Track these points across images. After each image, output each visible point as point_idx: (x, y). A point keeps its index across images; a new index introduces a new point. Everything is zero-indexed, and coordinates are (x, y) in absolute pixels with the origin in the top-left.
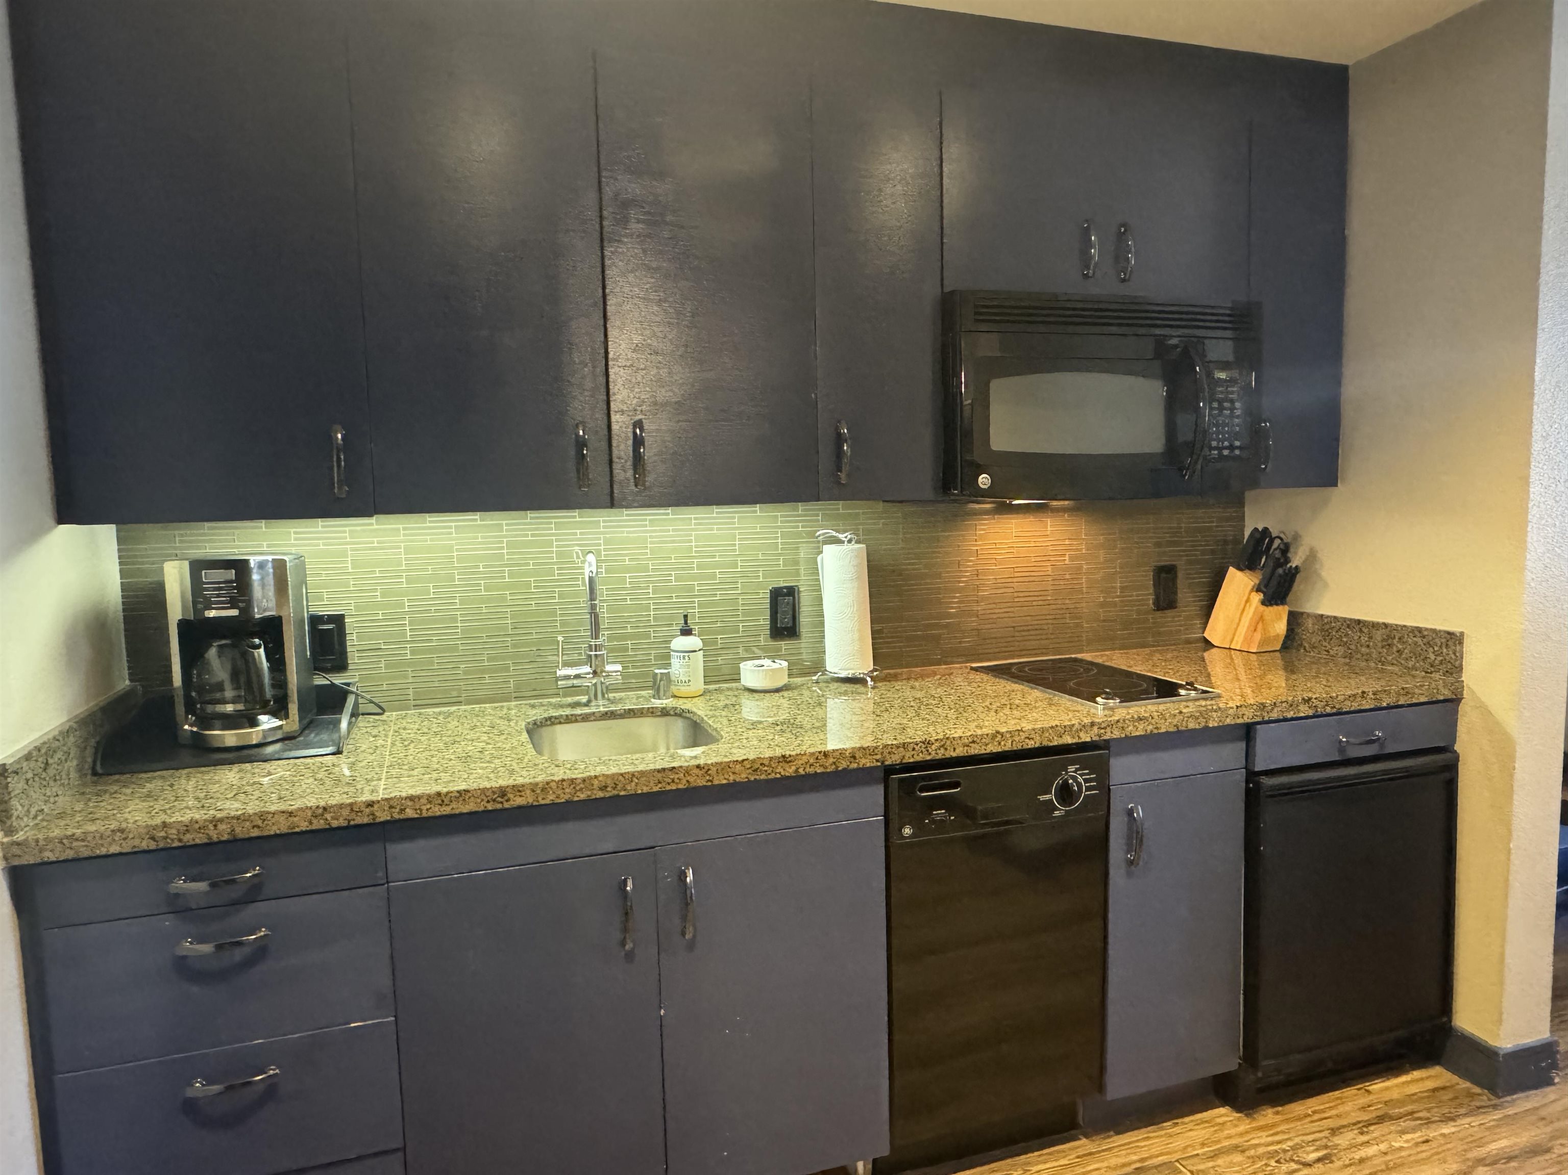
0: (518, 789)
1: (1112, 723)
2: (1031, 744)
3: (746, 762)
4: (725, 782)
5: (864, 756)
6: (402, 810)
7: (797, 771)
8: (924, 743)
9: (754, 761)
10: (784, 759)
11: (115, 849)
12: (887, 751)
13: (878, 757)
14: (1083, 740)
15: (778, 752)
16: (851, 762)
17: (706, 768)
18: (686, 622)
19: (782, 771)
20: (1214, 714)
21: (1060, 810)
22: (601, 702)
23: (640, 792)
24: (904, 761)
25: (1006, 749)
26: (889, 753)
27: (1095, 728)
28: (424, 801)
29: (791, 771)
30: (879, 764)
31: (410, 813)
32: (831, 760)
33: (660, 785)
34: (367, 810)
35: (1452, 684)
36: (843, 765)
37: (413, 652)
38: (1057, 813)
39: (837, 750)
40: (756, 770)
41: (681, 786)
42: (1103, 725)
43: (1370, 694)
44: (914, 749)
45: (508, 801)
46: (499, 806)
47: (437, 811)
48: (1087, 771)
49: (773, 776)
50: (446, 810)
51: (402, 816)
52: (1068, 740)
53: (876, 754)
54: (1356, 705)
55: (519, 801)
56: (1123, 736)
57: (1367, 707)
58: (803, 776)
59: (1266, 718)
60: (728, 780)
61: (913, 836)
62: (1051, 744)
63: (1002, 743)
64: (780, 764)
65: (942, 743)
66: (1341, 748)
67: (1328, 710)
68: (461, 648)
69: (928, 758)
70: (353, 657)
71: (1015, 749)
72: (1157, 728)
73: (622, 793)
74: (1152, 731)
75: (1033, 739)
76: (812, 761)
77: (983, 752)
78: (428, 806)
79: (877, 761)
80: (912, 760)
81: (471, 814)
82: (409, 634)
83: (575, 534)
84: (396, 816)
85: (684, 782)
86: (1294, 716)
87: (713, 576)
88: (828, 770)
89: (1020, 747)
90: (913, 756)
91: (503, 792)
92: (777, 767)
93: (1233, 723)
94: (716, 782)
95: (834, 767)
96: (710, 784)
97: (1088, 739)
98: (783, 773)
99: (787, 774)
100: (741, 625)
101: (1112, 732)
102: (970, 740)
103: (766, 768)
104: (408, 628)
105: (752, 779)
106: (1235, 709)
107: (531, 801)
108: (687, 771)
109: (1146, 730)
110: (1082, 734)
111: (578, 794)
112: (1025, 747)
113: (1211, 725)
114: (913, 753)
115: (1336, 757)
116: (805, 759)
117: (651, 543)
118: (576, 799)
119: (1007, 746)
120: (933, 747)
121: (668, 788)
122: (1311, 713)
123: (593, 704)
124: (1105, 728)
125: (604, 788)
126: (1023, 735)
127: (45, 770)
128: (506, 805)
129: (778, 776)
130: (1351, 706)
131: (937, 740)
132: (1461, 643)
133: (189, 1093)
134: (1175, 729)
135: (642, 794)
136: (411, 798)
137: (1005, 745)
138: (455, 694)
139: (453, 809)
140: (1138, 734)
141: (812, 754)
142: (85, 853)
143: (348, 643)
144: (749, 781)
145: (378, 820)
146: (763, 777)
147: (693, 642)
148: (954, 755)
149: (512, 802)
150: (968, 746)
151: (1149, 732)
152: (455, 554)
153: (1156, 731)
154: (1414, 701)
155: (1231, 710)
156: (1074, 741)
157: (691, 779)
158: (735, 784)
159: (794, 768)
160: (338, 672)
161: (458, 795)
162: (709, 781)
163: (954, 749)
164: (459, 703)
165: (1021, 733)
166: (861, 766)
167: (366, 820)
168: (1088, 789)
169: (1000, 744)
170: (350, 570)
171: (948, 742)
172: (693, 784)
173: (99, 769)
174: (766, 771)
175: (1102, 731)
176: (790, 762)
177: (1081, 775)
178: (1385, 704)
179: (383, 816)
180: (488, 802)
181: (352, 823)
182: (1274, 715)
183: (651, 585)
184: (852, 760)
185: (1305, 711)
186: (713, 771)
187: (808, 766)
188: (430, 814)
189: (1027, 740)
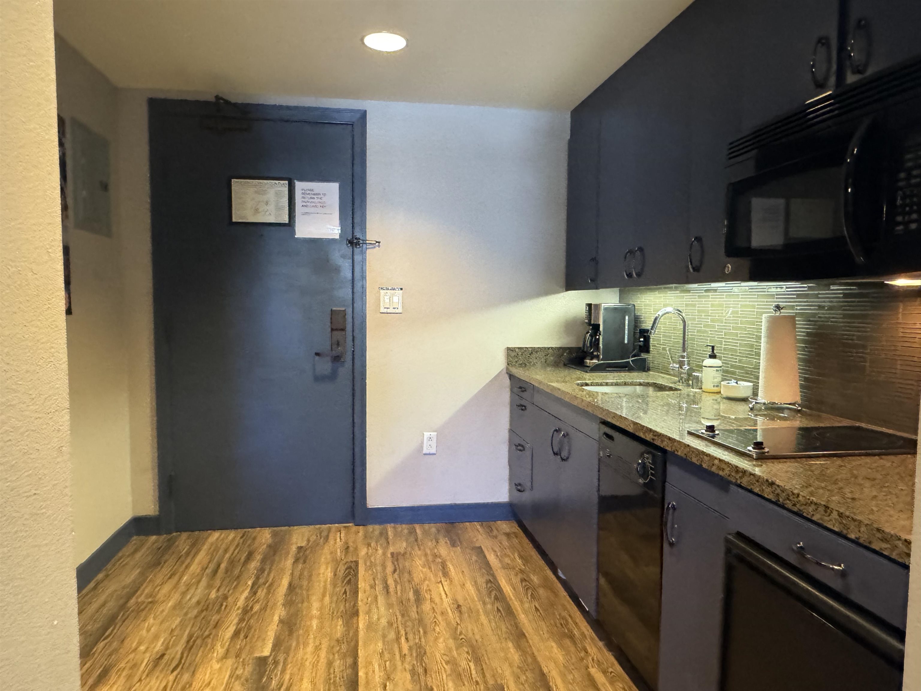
20: (706, 458)
59: (738, 482)
70: (651, 349)
106: (718, 461)
122: (771, 497)
170: (652, 313)
178: (852, 536)
182: (744, 483)
185: (768, 493)
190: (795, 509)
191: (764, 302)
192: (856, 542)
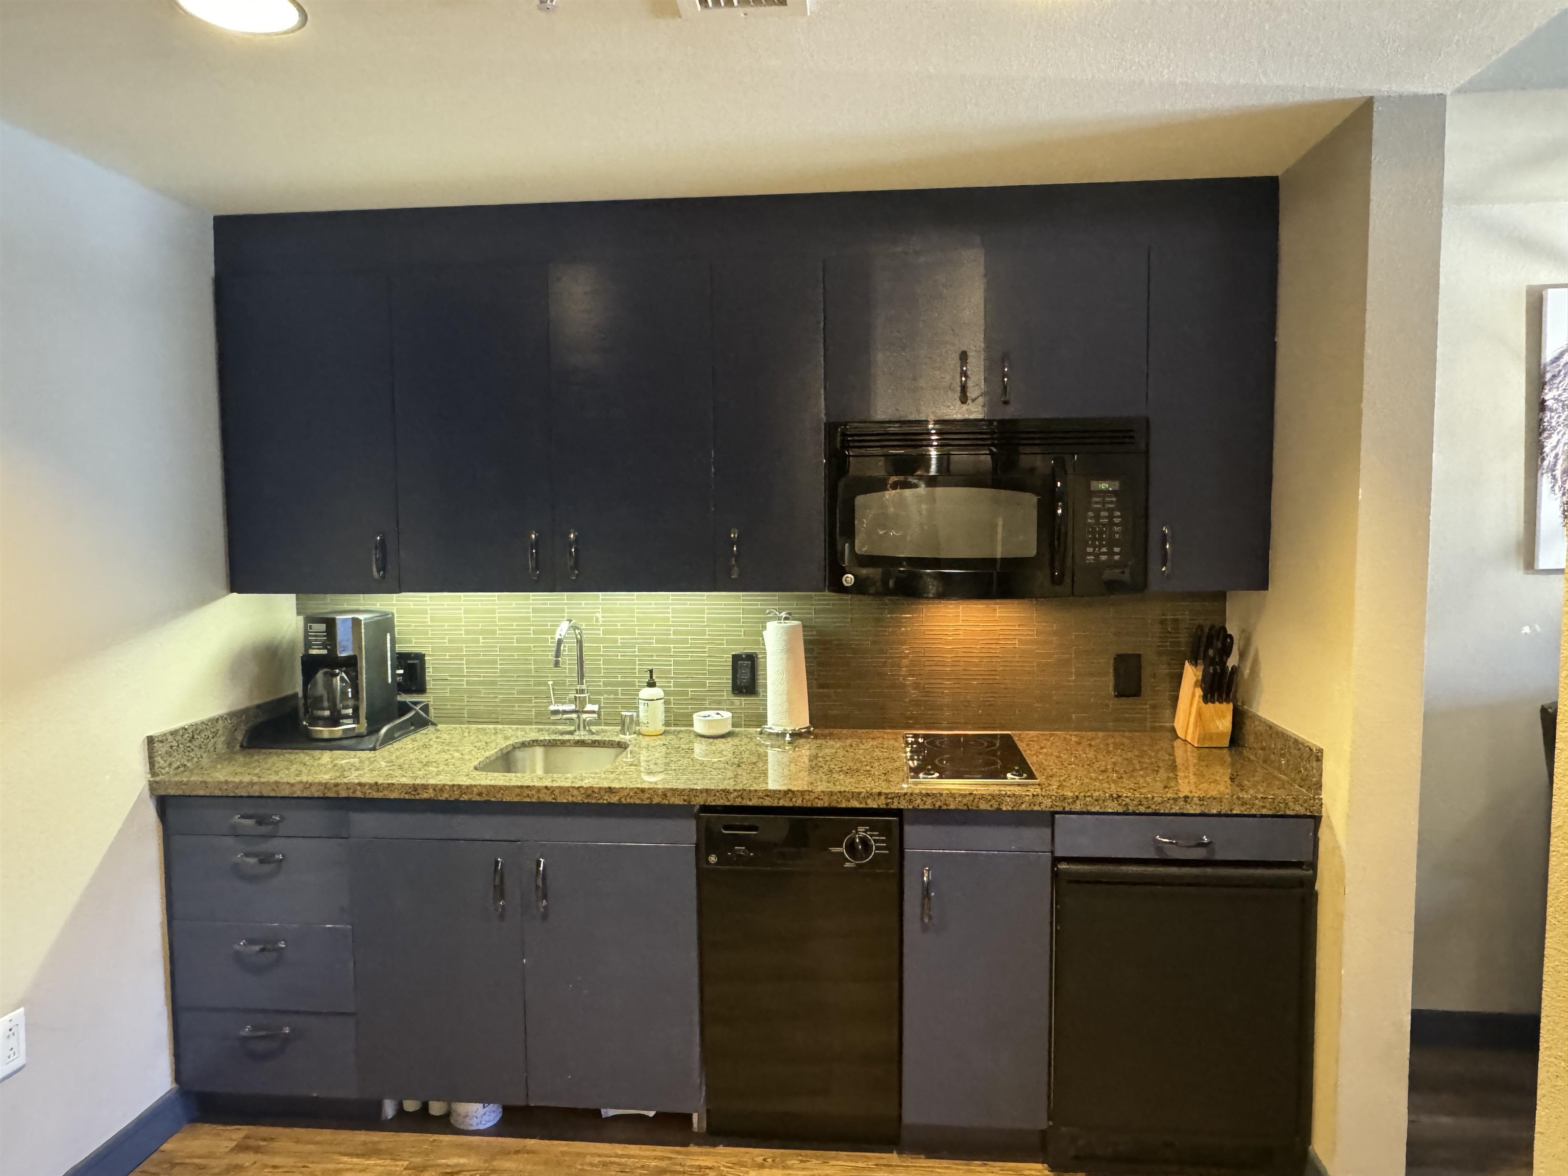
0: (425, 787)
1: (900, 795)
2: (820, 804)
3: (580, 789)
4: (565, 801)
5: (673, 795)
6: (354, 792)
7: (620, 799)
8: (724, 792)
9: (587, 789)
10: (610, 790)
11: (202, 793)
12: (693, 794)
13: (686, 798)
14: (870, 806)
15: (606, 784)
16: (663, 799)
17: (552, 789)
18: (651, 677)
19: (608, 798)
20: (1008, 799)
21: (850, 861)
22: (582, 733)
23: (504, 800)
24: (707, 804)
25: (797, 805)
26: (694, 796)
27: (883, 797)
28: (367, 787)
29: (615, 799)
30: (686, 803)
31: (359, 794)
32: (647, 795)
33: (519, 798)
34: (334, 789)
35: (1306, 801)
36: (656, 800)
37: (468, 683)
38: (847, 865)
39: (652, 788)
40: (589, 796)
41: (534, 800)
42: (890, 796)
43: (1196, 799)
44: (715, 795)
45: (418, 794)
46: (413, 797)
47: (376, 795)
48: (877, 833)
49: (601, 801)
50: (380, 795)
51: (354, 795)
52: (855, 804)
53: (684, 795)
54: (1177, 808)
55: (425, 796)
56: (911, 807)
57: (1192, 812)
58: (624, 805)
59: (1067, 809)
60: (568, 800)
61: (716, 864)
62: (839, 806)
63: (794, 800)
64: (607, 793)
65: (740, 793)
66: (1159, 847)
67: (1142, 809)
68: (499, 683)
69: (728, 804)
70: (430, 685)
71: (805, 806)
72: (946, 804)
73: (493, 799)
74: (940, 807)
75: (822, 799)
76: (631, 794)
77: (776, 805)
78: (370, 791)
79: (685, 800)
80: (714, 804)
81: (395, 799)
82: (465, 670)
83: (581, 604)
84: (352, 795)
85: (536, 797)
86: (1101, 811)
87: (685, 641)
88: (645, 803)
89: (809, 805)
90: (714, 800)
91: (415, 788)
92: (604, 796)
93: (1029, 809)
94: (559, 801)
95: (649, 800)
96: (554, 801)
97: (875, 806)
98: (609, 800)
99: (612, 802)
100: (708, 681)
101: (899, 803)
102: (764, 794)
103: (596, 795)
104: (465, 666)
105: (586, 801)
106: (1031, 797)
107: (432, 796)
108: (539, 790)
109: (934, 805)
110: (869, 801)
111: (463, 796)
112: (815, 805)
113: (1004, 809)
114: (714, 798)
115: (1151, 854)
116: (626, 793)
117: (638, 613)
118: (462, 799)
119: (799, 803)
120: (732, 796)
121: (525, 800)
122: (1121, 810)
123: (577, 733)
124: (892, 798)
125: (480, 794)
126: (813, 796)
127: (190, 741)
128: (417, 797)
129: (605, 802)
130: (1172, 808)
131: (735, 790)
132: (1319, 759)
133: (237, 947)
134: (965, 808)
135: (506, 802)
136: (360, 784)
137: (796, 802)
138: (494, 716)
139: (384, 795)
140: (926, 807)
141: (632, 789)
142: (188, 793)
143: (427, 674)
144: (583, 803)
145: (340, 796)
146: (594, 801)
147: (657, 692)
148: (750, 804)
149: (420, 796)
150: (762, 798)
151: (937, 806)
152: (497, 615)
153: (945, 807)
154: (1253, 812)
155: (1027, 798)
156: (861, 806)
157: (541, 796)
158: (574, 804)
159: (617, 798)
160: (418, 694)
161: (387, 786)
162: (553, 799)
163: (750, 800)
164: (497, 723)
165: (811, 794)
166: (671, 803)
167: (333, 795)
168: (878, 848)
169: (791, 800)
170: (429, 624)
171: (745, 793)
172: (542, 800)
173: (245, 744)
174: (597, 797)
175: (889, 801)
176: (614, 792)
177: (871, 836)
178: (1214, 812)
179: (343, 794)
180: (406, 793)
181: (326, 795)
182: (1078, 807)
183: (637, 646)
184: (664, 797)
185: (1112, 807)
186: (557, 792)
187: (629, 798)
188: (371, 796)
189: (817, 800)
190: (1149, 811)
191: (722, 604)
192: (1219, 815)
